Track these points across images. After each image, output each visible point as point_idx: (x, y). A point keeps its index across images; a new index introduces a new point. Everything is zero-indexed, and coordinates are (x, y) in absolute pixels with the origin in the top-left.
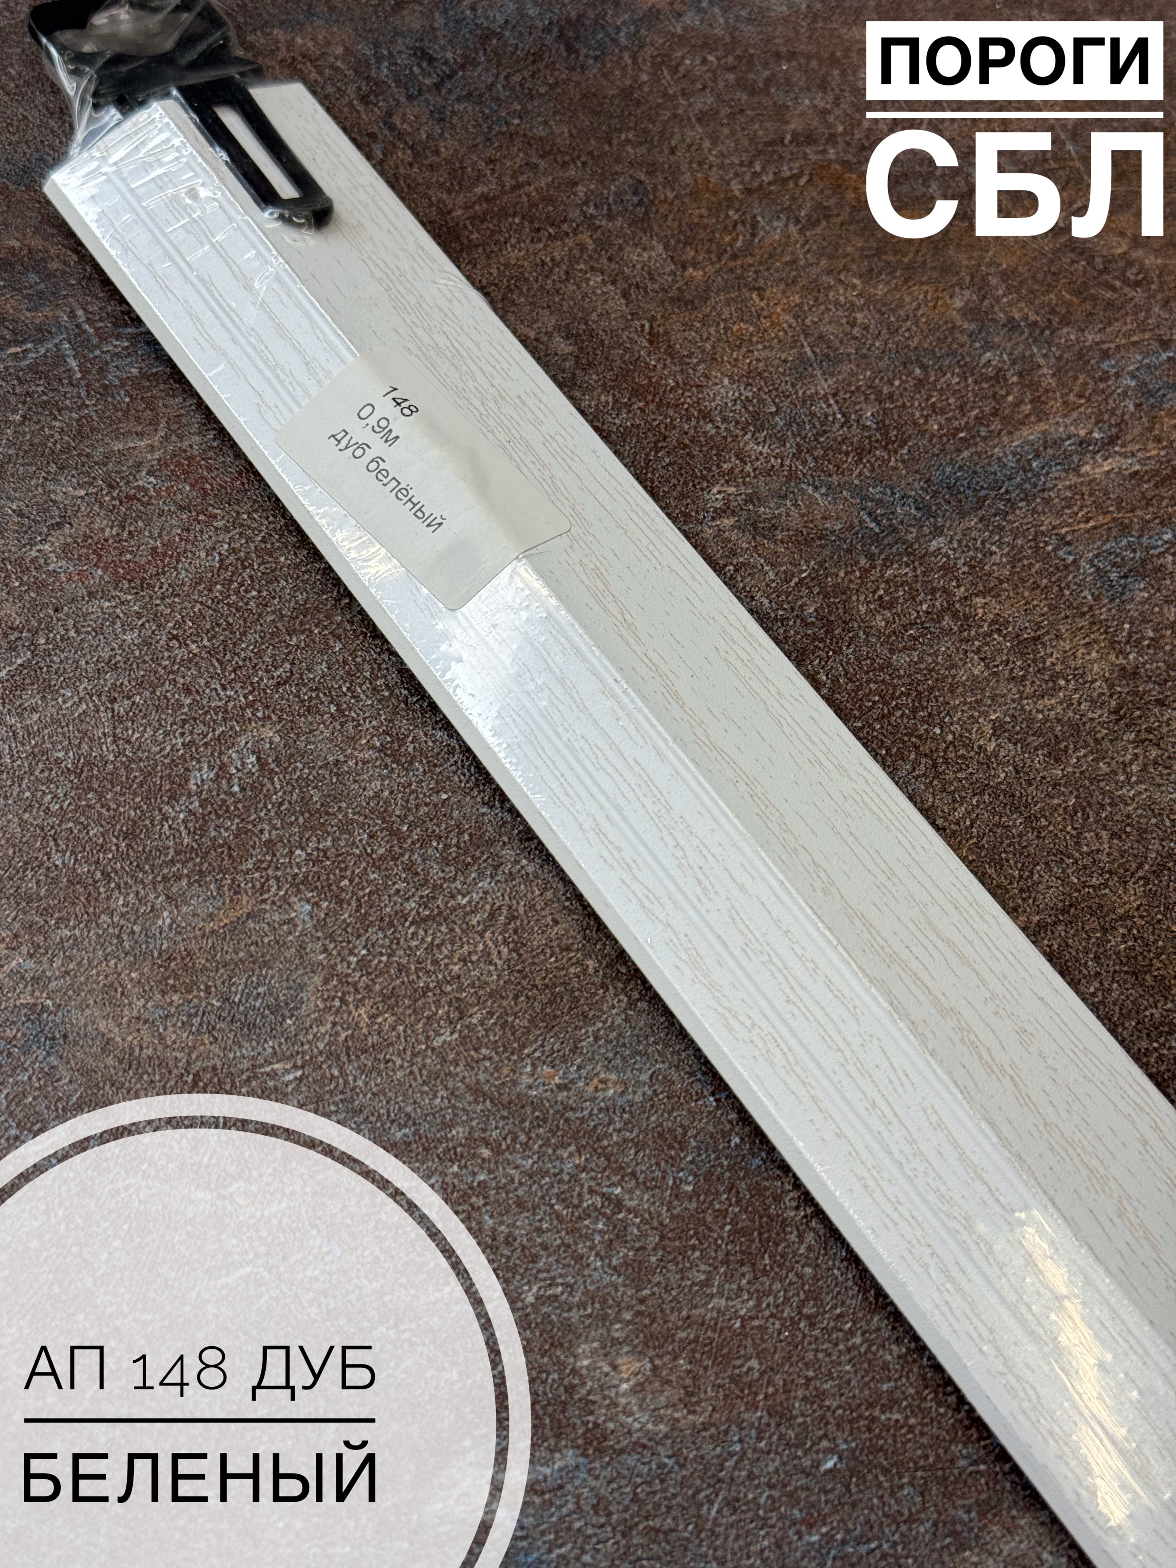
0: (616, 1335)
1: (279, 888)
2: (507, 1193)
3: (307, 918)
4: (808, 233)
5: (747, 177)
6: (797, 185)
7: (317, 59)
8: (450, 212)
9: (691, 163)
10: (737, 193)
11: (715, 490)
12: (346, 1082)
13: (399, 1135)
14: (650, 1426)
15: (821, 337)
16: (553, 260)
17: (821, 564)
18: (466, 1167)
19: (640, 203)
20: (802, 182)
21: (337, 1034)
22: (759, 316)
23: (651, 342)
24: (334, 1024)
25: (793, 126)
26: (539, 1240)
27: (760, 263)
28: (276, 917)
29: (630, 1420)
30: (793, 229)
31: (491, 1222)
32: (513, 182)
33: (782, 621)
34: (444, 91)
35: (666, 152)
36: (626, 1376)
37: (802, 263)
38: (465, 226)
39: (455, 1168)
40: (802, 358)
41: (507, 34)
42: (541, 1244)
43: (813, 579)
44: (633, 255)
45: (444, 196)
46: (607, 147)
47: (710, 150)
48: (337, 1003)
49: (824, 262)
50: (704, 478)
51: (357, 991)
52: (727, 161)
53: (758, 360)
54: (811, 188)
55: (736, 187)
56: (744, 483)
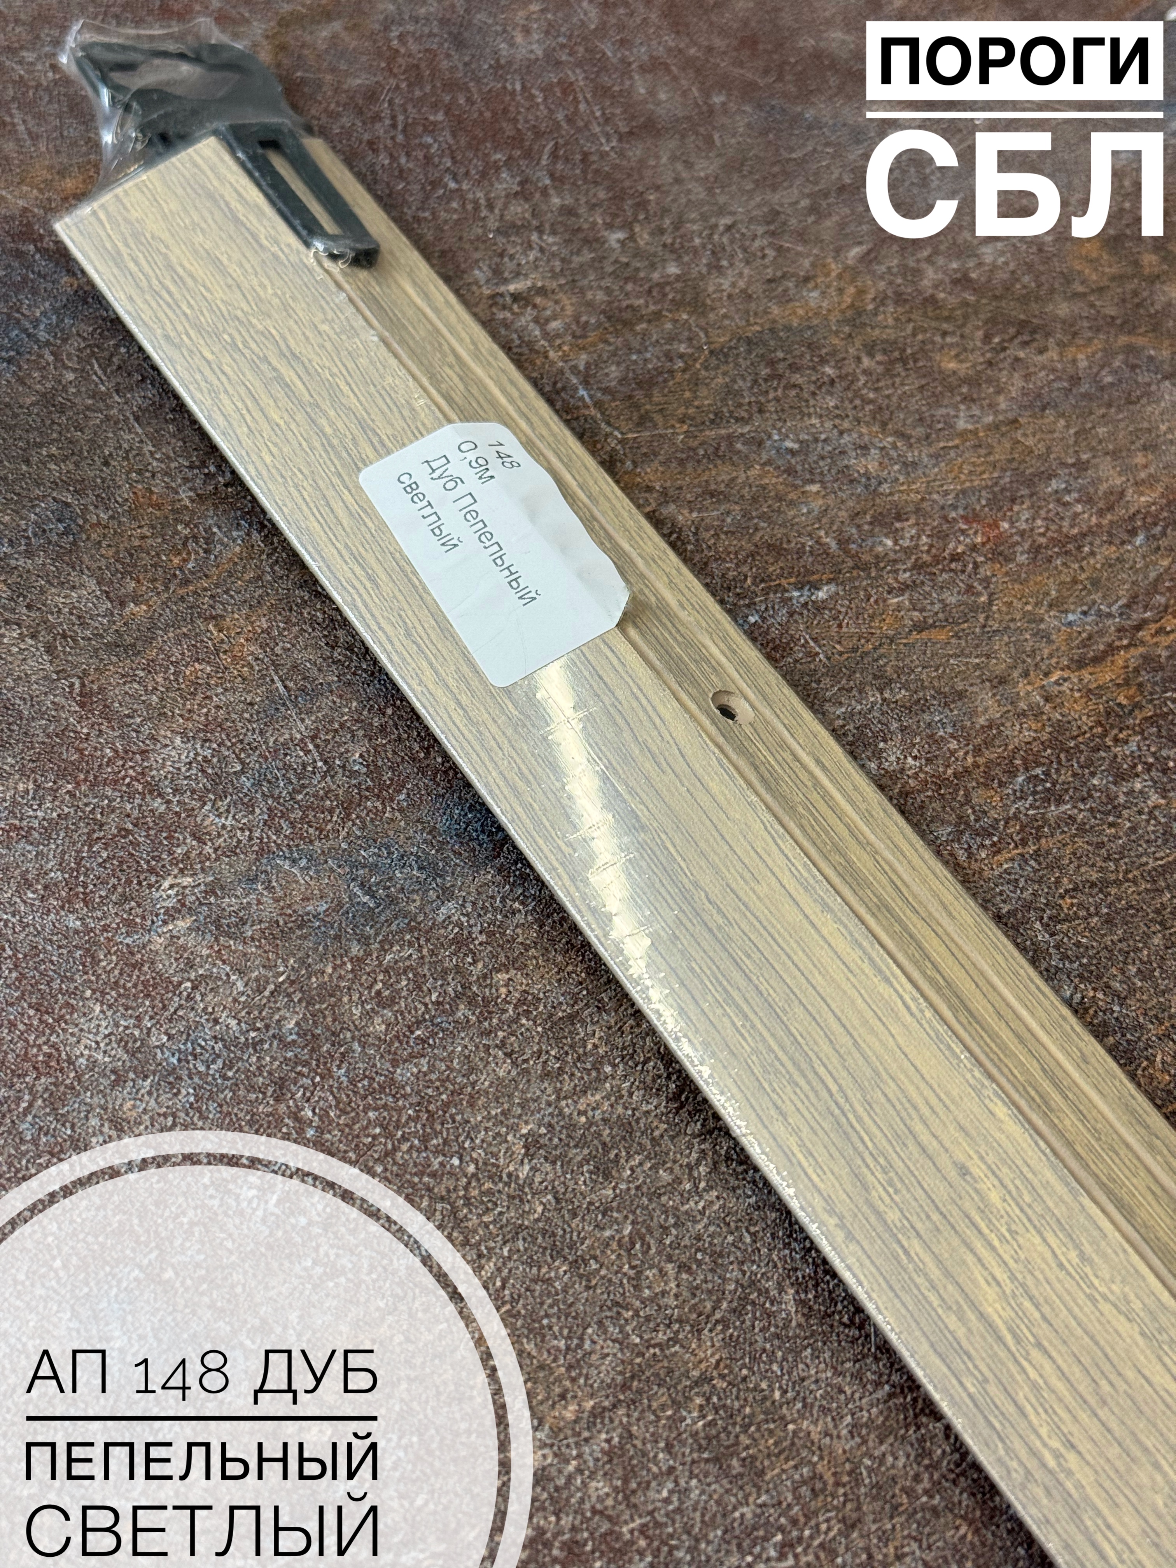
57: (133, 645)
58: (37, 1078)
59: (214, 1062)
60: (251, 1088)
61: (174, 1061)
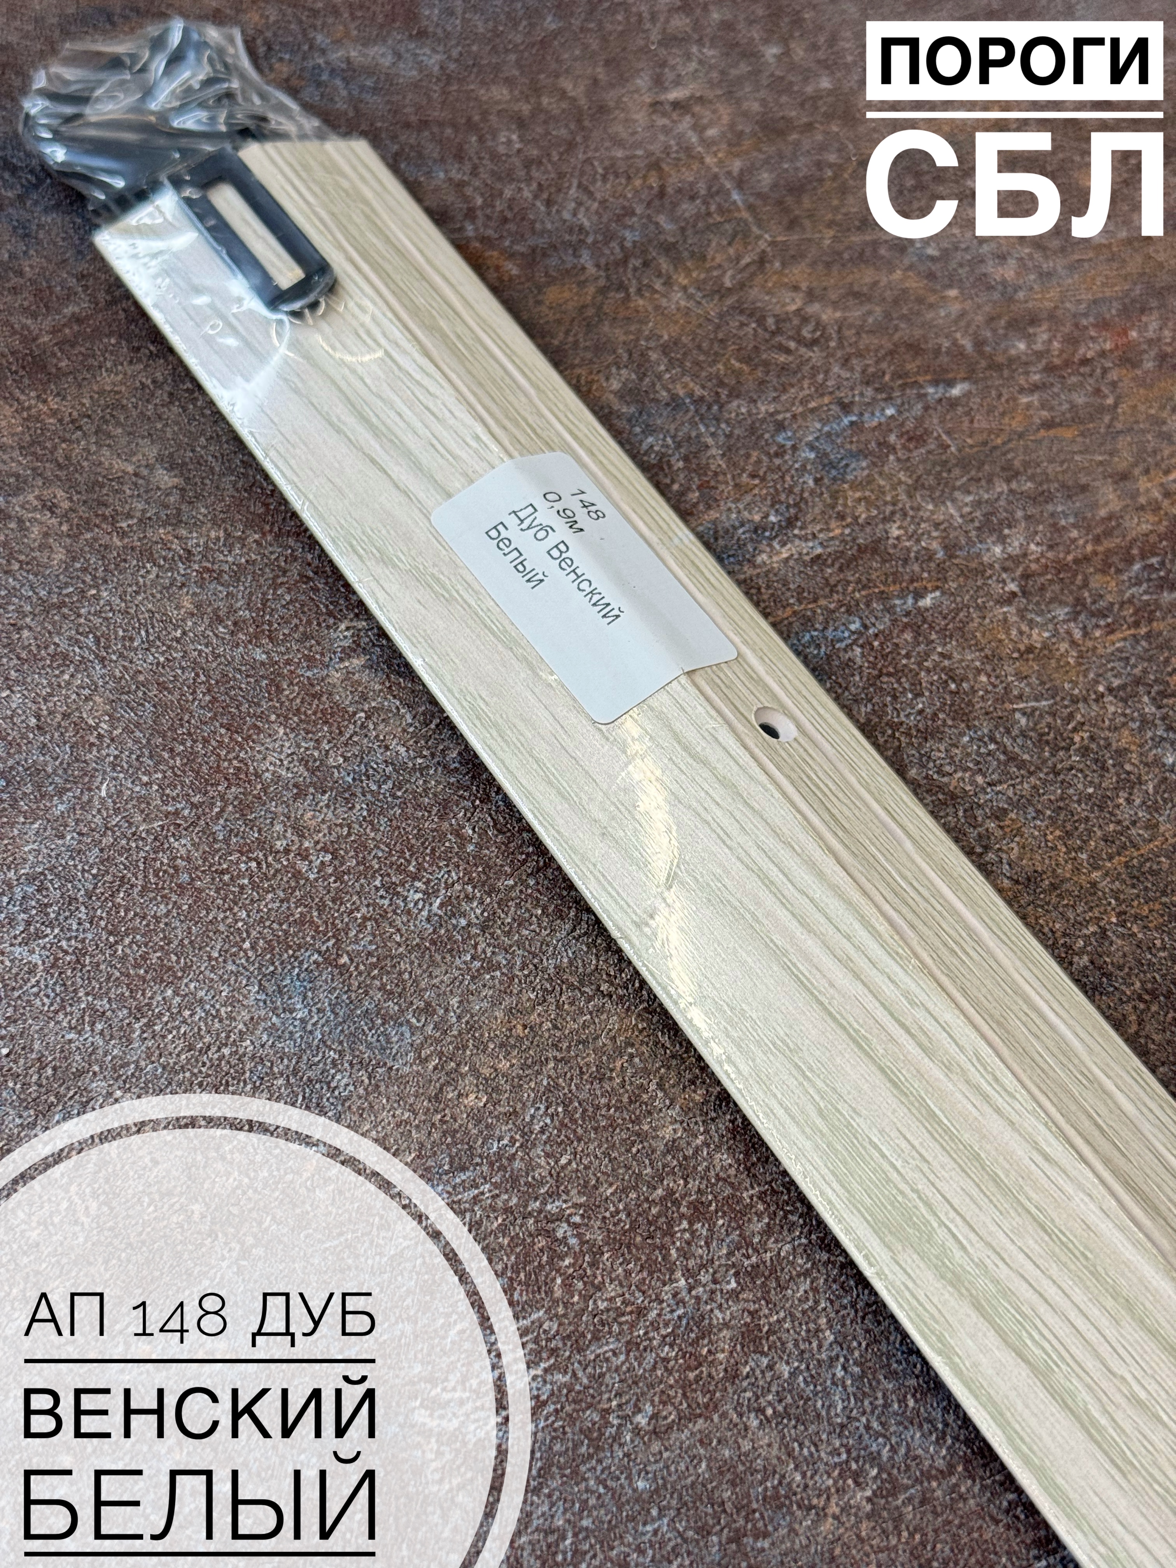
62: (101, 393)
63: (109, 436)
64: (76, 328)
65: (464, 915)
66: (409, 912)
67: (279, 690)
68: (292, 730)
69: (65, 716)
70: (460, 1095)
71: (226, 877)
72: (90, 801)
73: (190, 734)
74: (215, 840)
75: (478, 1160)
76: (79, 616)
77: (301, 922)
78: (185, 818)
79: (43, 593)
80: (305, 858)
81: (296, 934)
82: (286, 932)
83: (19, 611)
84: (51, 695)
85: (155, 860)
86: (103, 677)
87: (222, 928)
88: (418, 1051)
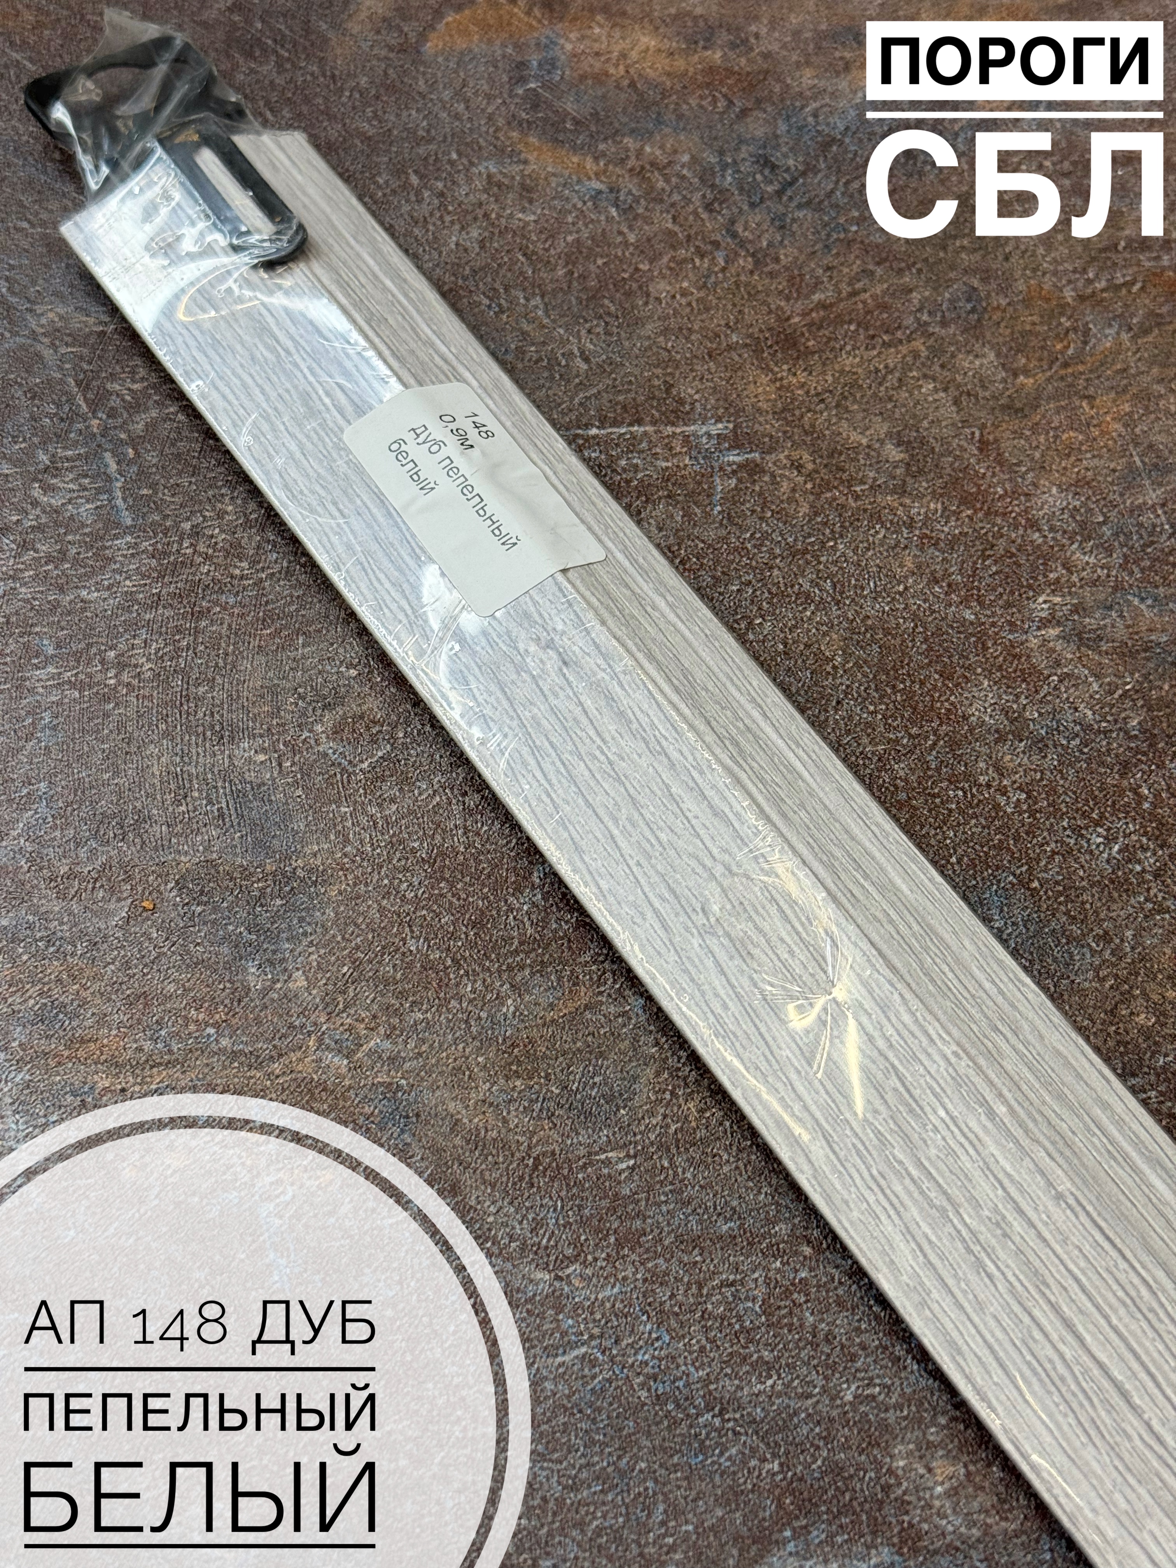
0: (932, 1438)
1: (615, 982)
2: (827, 1292)
3: (640, 1012)
4: (1139, 341)
5: (1080, 284)
6: (1129, 292)
7: (664, 168)
8: (788, 319)
9: (1025, 269)
10: (1069, 300)
11: (1041, 600)
12: (676, 1174)
13: (725, 1228)
14: (963, 1530)
15: (1151, 446)
16: (886, 367)
17: (1146, 677)
18: (788, 1263)
19: (973, 310)
20: (1135, 289)
21: (668, 1126)
22: (1088, 425)
23: (981, 450)
24: (665, 1116)
25: (1127, 232)
26: (858, 1340)
27: (1091, 371)
28: (612, 1009)
29: (944, 1522)
30: (1125, 336)
31: (811, 1319)
32: (849, 289)
33: (1105, 733)
34: (785, 198)
35: (1000, 258)
36: (940, 1479)
37: (1133, 371)
38: (803, 334)
39: (778, 1264)
40: (1130, 466)
41: (847, 140)
42: (860, 1344)
43: (1137, 691)
44: (965, 362)
45: (783, 304)
46: (942, 254)
47: (1044, 256)
48: (668, 1096)
49: (1155, 370)
50: (1030, 587)
51: (686, 1085)
52: (1061, 268)
53: (1087, 469)
54: (1143, 295)
55: (1069, 294)
56: (1070, 593)
57: (1022, 410)
58: (940, 725)
59: (1073, 739)
60: (1102, 764)
61: (1043, 732)
62: (842, 372)
63: (847, 411)
64: (822, 313)
65: (1139, 862)
66: (1091, 852)
67: (985, 648)
68: (995, 683)
69: (807, 646)
70: (1132, 1013)
71: (938, 800)
72: (827, 720)
73: (909, 675)
74: (929, 768)
75: (1146, 1070)
76: (820, 563)
77: (999, 847)
78: (903, 746)
79: (790, 540)
80: (1004, 794)
81: (995, 857)
82: (986, 853)
83: (771, 551)
84: (795, 627)
85: (879, 777)
86: (838, 617)
87: (933, 842)
88: (1097, 971)
